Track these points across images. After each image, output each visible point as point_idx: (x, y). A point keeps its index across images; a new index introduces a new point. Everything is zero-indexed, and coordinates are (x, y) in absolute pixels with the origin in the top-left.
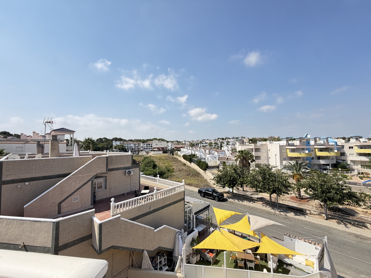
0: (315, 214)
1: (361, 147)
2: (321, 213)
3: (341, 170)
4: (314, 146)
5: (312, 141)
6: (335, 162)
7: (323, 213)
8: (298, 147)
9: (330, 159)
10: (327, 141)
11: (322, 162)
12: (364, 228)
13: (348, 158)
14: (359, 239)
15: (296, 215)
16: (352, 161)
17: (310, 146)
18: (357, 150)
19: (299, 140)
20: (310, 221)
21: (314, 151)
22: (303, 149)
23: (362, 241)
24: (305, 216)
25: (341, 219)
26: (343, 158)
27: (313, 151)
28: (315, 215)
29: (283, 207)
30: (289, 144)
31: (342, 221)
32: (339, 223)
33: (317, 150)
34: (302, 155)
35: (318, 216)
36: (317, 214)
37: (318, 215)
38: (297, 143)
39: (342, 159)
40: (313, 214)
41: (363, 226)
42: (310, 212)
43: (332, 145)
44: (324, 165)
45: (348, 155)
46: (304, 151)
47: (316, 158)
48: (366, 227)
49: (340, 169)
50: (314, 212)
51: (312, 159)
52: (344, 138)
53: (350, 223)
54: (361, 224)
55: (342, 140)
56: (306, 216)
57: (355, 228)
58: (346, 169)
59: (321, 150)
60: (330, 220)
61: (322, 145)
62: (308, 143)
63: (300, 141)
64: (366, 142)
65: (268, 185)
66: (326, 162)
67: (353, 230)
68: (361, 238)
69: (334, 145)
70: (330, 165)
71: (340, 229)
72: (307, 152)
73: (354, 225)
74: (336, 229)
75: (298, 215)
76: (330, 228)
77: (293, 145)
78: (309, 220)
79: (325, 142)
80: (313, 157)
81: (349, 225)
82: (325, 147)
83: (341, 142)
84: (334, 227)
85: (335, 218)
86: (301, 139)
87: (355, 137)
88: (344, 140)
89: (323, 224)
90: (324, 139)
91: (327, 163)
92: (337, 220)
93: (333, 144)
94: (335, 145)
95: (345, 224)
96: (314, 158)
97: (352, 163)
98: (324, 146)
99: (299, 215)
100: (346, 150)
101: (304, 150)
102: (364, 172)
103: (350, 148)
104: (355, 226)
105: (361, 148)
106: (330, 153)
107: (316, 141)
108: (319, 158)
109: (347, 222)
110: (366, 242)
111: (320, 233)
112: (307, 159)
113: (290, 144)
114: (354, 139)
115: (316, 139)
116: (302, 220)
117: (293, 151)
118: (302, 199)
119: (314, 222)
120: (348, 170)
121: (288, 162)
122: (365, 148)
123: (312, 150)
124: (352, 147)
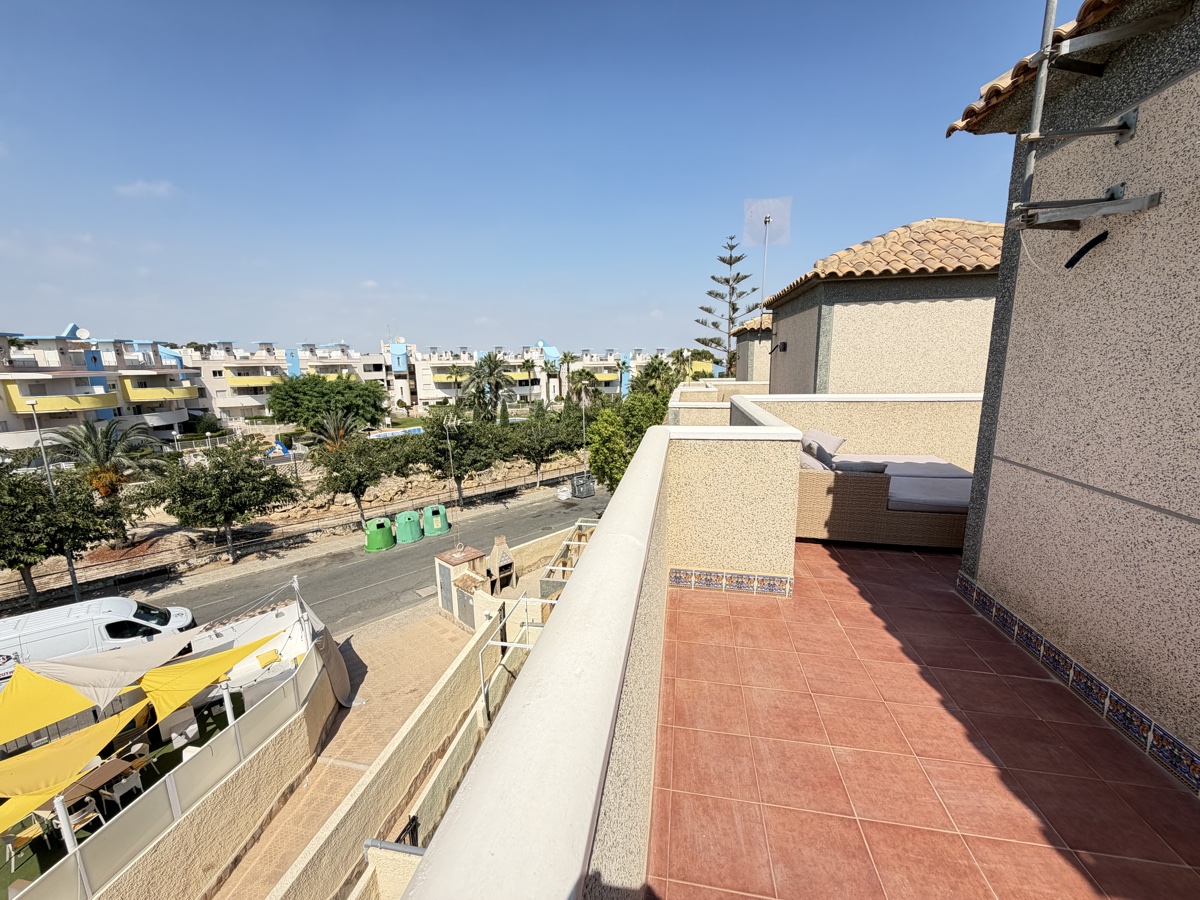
0: (203, 562)
1: (241, 372)
2: (217, 554)
3: (211, 437)
4: (116, 368)
5: (108, 351)
6: (187, 418)
7: (221, 553)
8: (58, 374)
9: (173, 409)
10: (156, 353)
11: (152, 420)
12: (306, 544)
13: (213, 402)
14: (308, 569)
15: (151, 592)
16: (224, 410)
17: (103, 368)
18: (232, 380)
19: (54, 345)
20: (200, 585)
21: (119, 386)
22: (81, 382)
23: (313, 568)
24: (180, 581)
25: (263, 548)
26: (202, 403)
27: (114, 386)
28: (202, 566)
29: (94, 590)
30: (11, 362)
31: (265, 551)
32: (263, 558)
33: (128, 382)
34: (84, 403)
35: (212, 566)
36: (208, 561)
37: (211, 561)
38: (50, 358)
39: (201, 407)
40: (196, 567)
41: (302, 542)
42: (189, 564)
43: (171, 367)
44: (156, 428)
45: (213, 394)
46: (87, 389)
47: (129, 409)
48: (308, 541)
49: (208, 434)
50: (199, 560)
51: (115, 415)
52: (198, 348)
53: (281, 547)
54: (299, 540)
55: (191, 351)
56: (181, 579)
57: (293, 551)
58: (218, 433)
59: (143, 383)
60: (242, 560)
61: (142, 367)
62: (95, 359)
63: (62, 352)
64: (246, 358)
65: (17, 530)
66: (162, 418)
67: (293, 556)
68: (310, 565)
69: (175, 367)
70: (176, 427)
71: (271, 567)
72: (99, 390)
73: (289, 548)
74: (263, 571)
75: (158, 589)
76: (250, 576)
77: (32, 366)
78: (195, 586)
79: (149, 355)
80: (119, 409)
81: (282, 553)
82: (154, 373)
83: (191, 358)
84: (257, 571)
85: (250, 550)
86: (62, 344)
87: (224, 343)
88: (198, 353)
89: (234, 576)
90: (145, 348)
91: (165, 423)
92: (255, 555)
93: (174, 362)
94: (179, 366)
95: (273, 554)
96: (124, 410)
97: (224, 416)
98: (149, 369)
99: (163, 587)
100: (207, 379)
101: (87, 384)
102: (254, 432)
103: (215, 373)
104: (291, 548)
105: (239, 375)
106: (172, 392)
107: (119, 353)
108: (139, 408)
109: (275, 548)
110: (318, 566)
111: (236, 598)
112: (99, 415)
113: (15, 364)
114: (221, 349)
115: (119, 345)
116: (175, 594)
117: (37, 388)
118: (134, 545)
119: (211, 582)
120: (223, 435)
121: (56, 432)
122: (248, 374)
123: (111, 383)
124: (220, 373)
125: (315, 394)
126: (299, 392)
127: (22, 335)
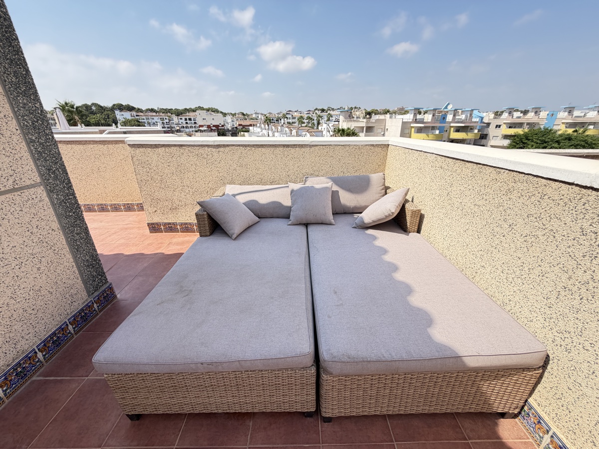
4: (451, 122)
5: (451, 114)
8: (427, 125)
10: (471, 115)
13: (489, 142)
17: (445, 122)
18: (504, 130)
19: (432, 112)
21: (448, 130)
22: (434, 128)
27: (446, 131)
30: (416, 119)
33: (452, 129)
38: (428, 118)
43: (475, 122)
45: (491, 138)
46: (434, 131)
59: (458, 130)
61: (462, 122)
62: (444, 118)
63: (433, 115)
64: (520, 117)
72: (437, 132)
77: (422, 121)
79: (467, 117)
83: (489, 117)
86: (435, 112)
87: (510, 109)
88: (493, 115)
90: (467, 113)
93: (478, 120)
94: (479, 122)
98: (464, 123)
100: (491, 130)
103: (497, 126)
105: (510, 127)
106: (468, 135)
107: (455, 115)
114: (507, 113)
115: (456, 111)
117: (419, 130)
122: (515, 127)
123: (446, 129)
124: (500, 126)
125: (539, 141)
126: (529, 140)
127: (422, 108)
